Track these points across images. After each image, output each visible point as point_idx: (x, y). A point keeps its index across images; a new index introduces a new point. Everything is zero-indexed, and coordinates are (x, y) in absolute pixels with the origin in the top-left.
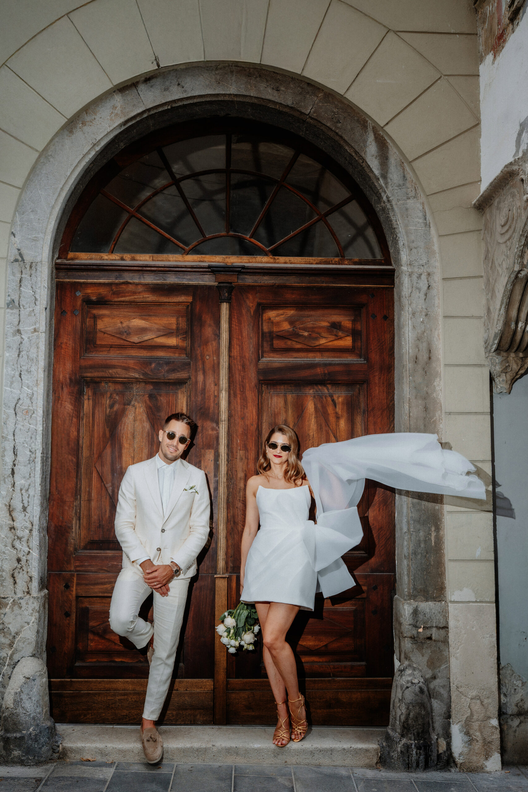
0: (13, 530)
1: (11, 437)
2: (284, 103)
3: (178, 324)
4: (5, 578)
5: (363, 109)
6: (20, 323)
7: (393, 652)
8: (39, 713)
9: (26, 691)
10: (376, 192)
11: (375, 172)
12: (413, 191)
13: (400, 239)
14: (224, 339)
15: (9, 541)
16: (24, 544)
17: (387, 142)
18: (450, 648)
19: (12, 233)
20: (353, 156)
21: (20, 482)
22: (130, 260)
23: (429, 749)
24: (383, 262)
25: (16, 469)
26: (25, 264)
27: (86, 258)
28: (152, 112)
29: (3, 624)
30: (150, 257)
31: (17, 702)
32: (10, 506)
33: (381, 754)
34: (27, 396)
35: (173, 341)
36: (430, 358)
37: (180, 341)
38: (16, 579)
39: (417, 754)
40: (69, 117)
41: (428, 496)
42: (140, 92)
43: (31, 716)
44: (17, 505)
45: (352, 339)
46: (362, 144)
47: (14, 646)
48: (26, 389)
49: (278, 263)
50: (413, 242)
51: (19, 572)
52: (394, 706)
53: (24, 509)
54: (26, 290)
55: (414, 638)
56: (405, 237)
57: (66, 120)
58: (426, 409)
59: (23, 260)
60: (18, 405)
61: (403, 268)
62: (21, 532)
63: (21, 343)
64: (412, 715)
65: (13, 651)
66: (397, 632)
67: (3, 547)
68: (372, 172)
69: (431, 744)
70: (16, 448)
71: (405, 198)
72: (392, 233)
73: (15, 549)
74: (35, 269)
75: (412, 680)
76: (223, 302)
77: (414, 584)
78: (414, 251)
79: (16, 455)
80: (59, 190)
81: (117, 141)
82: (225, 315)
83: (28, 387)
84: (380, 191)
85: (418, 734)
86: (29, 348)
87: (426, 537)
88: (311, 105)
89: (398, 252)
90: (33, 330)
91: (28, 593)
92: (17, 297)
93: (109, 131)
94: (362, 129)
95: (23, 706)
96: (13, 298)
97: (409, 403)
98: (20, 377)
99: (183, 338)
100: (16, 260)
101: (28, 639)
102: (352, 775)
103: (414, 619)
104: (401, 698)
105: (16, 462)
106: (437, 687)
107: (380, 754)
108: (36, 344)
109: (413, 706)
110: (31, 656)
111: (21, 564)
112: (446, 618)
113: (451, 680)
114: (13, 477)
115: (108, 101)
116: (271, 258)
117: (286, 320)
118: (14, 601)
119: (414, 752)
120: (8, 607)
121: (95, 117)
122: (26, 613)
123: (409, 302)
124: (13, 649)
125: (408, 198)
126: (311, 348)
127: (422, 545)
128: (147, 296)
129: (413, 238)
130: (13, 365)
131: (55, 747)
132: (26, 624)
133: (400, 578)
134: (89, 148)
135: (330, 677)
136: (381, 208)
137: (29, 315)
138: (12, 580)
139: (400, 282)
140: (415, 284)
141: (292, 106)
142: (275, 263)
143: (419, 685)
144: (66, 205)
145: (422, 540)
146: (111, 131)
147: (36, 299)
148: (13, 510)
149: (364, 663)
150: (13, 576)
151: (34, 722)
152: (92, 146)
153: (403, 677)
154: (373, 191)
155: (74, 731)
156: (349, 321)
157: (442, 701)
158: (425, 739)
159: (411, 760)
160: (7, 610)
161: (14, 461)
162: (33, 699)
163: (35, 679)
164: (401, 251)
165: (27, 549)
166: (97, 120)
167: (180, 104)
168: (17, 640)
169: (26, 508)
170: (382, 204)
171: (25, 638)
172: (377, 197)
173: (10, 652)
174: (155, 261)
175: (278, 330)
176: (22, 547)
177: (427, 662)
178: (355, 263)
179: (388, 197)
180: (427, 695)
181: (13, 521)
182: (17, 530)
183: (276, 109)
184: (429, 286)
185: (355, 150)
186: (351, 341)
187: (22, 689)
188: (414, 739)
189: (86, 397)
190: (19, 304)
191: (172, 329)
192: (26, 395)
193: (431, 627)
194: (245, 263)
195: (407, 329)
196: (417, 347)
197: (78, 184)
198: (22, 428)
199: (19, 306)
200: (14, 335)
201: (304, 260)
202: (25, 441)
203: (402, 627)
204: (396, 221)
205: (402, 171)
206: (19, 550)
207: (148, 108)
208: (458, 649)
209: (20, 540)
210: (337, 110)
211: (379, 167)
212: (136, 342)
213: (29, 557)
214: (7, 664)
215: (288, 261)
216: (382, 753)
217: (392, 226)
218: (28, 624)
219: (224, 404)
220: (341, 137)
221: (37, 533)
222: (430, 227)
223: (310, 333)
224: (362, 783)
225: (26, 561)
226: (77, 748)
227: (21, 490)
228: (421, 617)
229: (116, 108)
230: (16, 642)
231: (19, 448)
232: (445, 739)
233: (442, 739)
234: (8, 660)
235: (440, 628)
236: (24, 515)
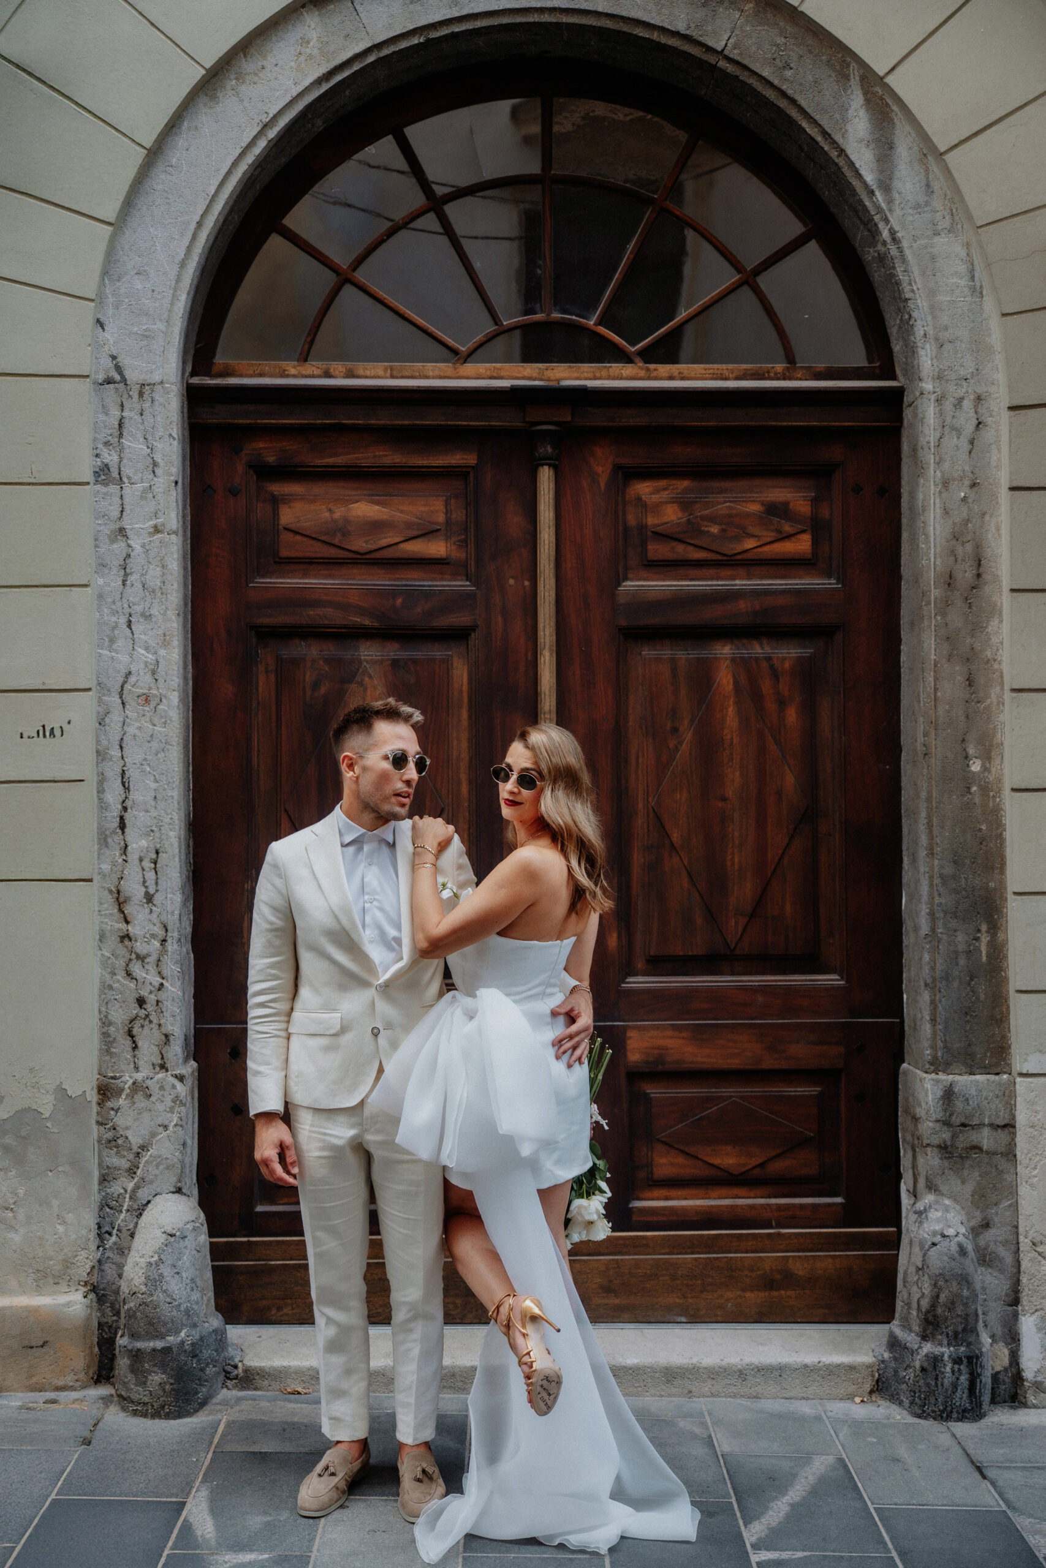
0: (127, 942)
1: (115, 753)
2: (669, 27)
3: (447, 512)
4: (115, 1039)
5: (841, 38)
6: (124, 513)
7: (899, 1177)
8: (197, 1303)
9: (168, 1259)
10: (866, 220)
11: (865, 178)
12: (947, 218)
13: (919, 322)
14: (547, 542)
15: (120, 963)
16: (152, 968)
17: (893, 111)
18: (1019, 1167)
19: (98, 321)
20: (817, 143)
21: (139, 844)
22: (344, 377)
23: (976, 1363)
24: (877, 371)
25: (128, 816)
26: (129, 388)
27: (251, 372)
28: (386, 52)
29: (114, 1129)
30: (386, 369)
31: (154, 1281)
32: (119, 892)
33: (879, 1375)
34: (146, 666)
35: (437, 548)
36: (979, 576)
37: (454, 547)
38: (136, 1039)
39: (953, 1372)
40: (208, 66)
41: (974, 862)
42: (358, 7)
43: (182, 1309)
44: (134, 890)
45: (812, 539)
46: (837, 116)
47: (139, 1172)
48: (143, 652)
49: (656, 378)
50: (946, 328)
51: (143, 1026)
52: (905, 1281)
53: (149, 898)
54: (134, 445)
55: (946, 1147)
56: (929, 318)
57: (204, 72)
58: (970, 681)
59: (124, 380)
60: (127, 687)
61: (924, 385)
62: (144, 944)
63: (129, 556)
64: (943, 1298)
65: (138, 1182)
66: (909, 1138)
67: (108, 976)
68: (859, 176)
69: (981, 1353)
70: (127, 775)
71: (929, 233)
72: (899, 310)
73: (132, 978)
74: (150, 400)
75: (942, 1229)
76: (542, 465)
77: (945, 1040)
78: (948, 347)
79: (126, 787)
80: (193, 226)
81: (310, 116)
82: (546, 491)
83: (147, 649)
84: (877, 218)
85: (956, 1334)
86: (145, 567)
87: (969, 946)
88: (729, 31)
89: (914, 352)
90: (152, 530)
91: (163, 1067)
92: (116, 458)
93: (295, 94)
94: (837, 82)
95: (164, 1288)
96: (105, 461)
97: (935, 672)
98: (129, 626)
99: (459, 541)
100: (109, 381)
101: (167, 1159)
102: (823, 1414)
103: (945, 1111)
104: (920, 1266)
105: (128, 803)
106: (992, 1245)
107: (877, 1375)
108: (159, 559)
109: (947, 1281)
110: (173, 1193)
111: (145, 1009)
112: (1011, 1108)
113: (1021, 1230)
114: (123, 833)
115: (290, 27)
116: (641, 368)
117: (673, 501)
118: (134, 1083)
119: (948, 1369)
120: (123, 1097)
121: (265, 63)
122: (160, 1107)
123: (937, 459)
124: (136, 1180)
125: (937, 234)
126: (725, 558)
127: (962, 961)
128: (381, 453)
129: (945, 319)
130: (114, 602)
131: (228, 1368)
132: (161, 1128)
133: (915, 1029)
134: (254, 133)
135: (771, 1227)
136: (876, 255)
137: (142, 498)
138: (128, 1042)
139: (915, 415)
140: (948, 419)
141: (688, 32)
142: (649, 378)
143: (957, 1239)
144: (207, 259)
145: (960, 950)
146: (301, 95)
147: (155, 464)
148: (125, 902)
149: (839, 1200)
150: (130, 1034)
151: (188, 1319)
152: (259, 128)
153: (925, 1225)
154: (860, 219)
155: (261, 1339)
156: (804, 500)
157: (1001, 1271)
158: (969, 1344)
159: (942, 1385)
160: (122, 1101)
161: (124, 802)
162: (184, 1275)
163: (185, 1237)
164: (919, 349)
165: (157, 980)
166: (268, 70)
167: (444, 31)
168: (143, 1160)
169: (153, 895)
170: (880, 247)
171: (159, 1157)
172: (869, 231)
173: (130, 1186)
174: (397, 378)
175: (656, 522)
176: (148, 976)
177: (972, 1196)
178: (818, 376)
179: (893, 233)
180: (972, 1259)
181: (127, 922)
182: (136, 941)
183: (653, 41)
184: (980, 423)
185: (824, 129)
186: (809, 543)
187: (162, 1256)
188: (948, 1344)
189: (261, 668)
190: (119, 474)
191: (437, 523)
192: (142, 666)
193: (982, 1125)
194: (586, 379)
195: (932, 515)
196: (953, 553)
197: (231, 212)
198: (137, 732)
199: (121, 478)
200: (113, 540)
201: (711, 371)
202: (145, 759)
203: (919, 1126)
204: (910, 284)
205: (923, 174)
206: (140, 980)
207: (377, 41)
208: (1035, 1168)
209: (143, 961)
210: (783, 40)
211: (875, 164)
212: (362, 551)
213: (162, 995)
214: (125, 1208)
215: (676, 374)
216: (881, 1372)
217: (900, 294)
218: (166, 1127)
219: (548, 678)
220: (793, 101)
221: (176, 946)
222: (982, 297)
223: (724, 527)
224: (846, 1428)
225: (155, 1003)
226: (275, 1369)
227: (141, 860)
228: (959, 1105)
229: (308, 42)
230: (141, 1166)
231: (133, 773)
232: (1007, 1344)
233: (1002, 1344)
234: (127, 1200)
235: (998, 1126)
236: (148, 911)
